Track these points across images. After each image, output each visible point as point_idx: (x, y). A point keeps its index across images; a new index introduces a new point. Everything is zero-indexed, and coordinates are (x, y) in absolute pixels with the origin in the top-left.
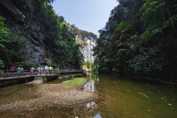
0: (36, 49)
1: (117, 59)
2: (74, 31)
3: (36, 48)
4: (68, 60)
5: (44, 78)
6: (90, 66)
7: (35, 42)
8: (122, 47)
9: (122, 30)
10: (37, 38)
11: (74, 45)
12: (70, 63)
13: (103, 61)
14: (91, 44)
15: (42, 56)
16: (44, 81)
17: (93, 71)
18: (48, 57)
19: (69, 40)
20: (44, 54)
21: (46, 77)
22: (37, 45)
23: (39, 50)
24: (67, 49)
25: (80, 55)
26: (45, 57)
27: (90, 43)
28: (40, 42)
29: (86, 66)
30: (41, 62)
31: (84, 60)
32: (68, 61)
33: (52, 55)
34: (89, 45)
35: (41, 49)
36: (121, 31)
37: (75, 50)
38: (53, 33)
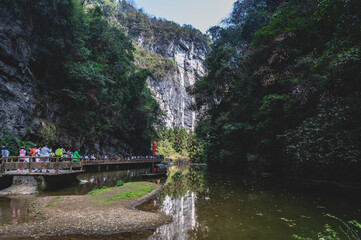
0: (8, 92)
1: (261, 124)
2: (130, 21)
3: (9, 87)
4: (110, 123)
5: (39, 181)
6: (185, 143)
7: (6, 68)
8: (276, 88)
9: (277, 34)
10: (11, 57)
11: (129, 74)
12: (117, 133)
13: (221, 130)
14: (189, 67)
15: (24, 112)
16: (39, 188)
17: (193, 160)
18: (43, 117)
19: (113, 59)
20: (33, 106)
21: (45, 177)
22: (11, 79)
23: (17, 93)
24: (105, 90)
25: (148, 107)
26: (34, 115)
27: (186, 64)
28: (19, 70)
29: (169, 145)
30: (23, 131)
31: (161, 124)
32: (106, 127)
33: (56, 107)
34: (182, 71)
35: (23, 90)
36: (272, 37)
37: (132, 90)
38: (60, 41)
